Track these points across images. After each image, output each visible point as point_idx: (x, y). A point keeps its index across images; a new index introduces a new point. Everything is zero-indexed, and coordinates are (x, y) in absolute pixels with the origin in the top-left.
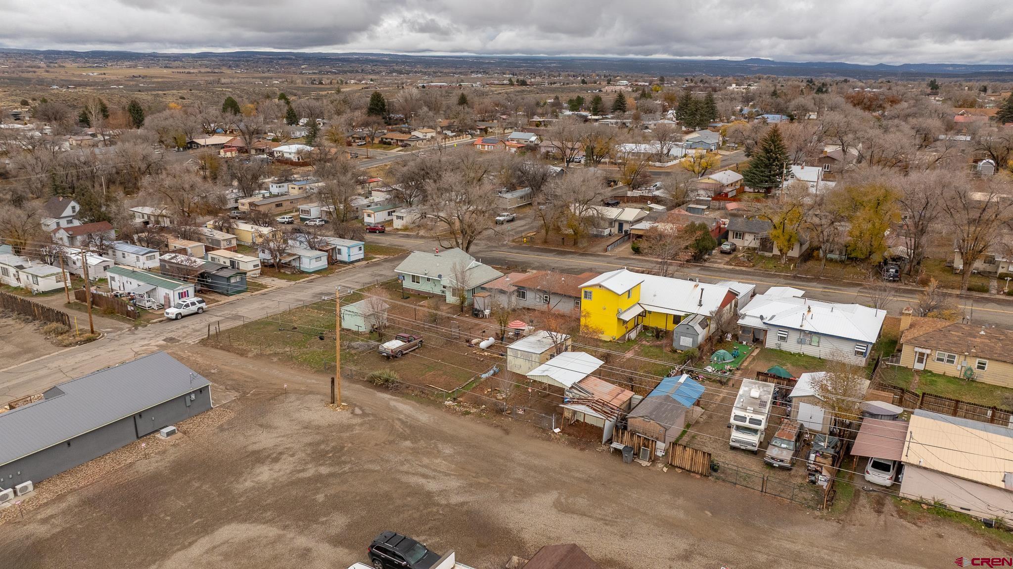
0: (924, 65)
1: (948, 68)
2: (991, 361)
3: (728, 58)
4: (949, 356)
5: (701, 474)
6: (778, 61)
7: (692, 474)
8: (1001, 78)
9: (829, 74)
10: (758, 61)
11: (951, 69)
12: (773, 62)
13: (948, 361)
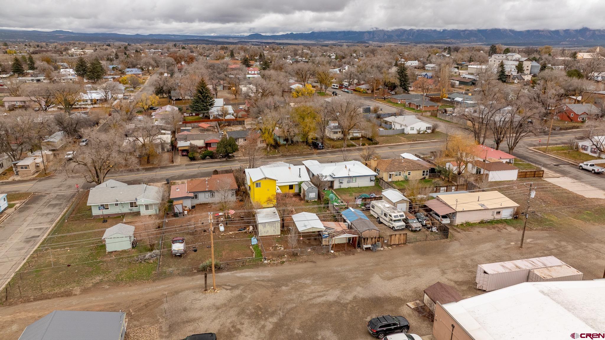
0: (160, 35)
1: (171, 37)
2: (412, 171)
3: (39, 30)
4: (399, 173)
5: (403, 244)
6: (76, 32)
7: (400, 245)
8: (198, 42)
9: (111, 40)
10: (61, 32)
11: (173, 37)
12: (72, 33)
13: (399, 175)
